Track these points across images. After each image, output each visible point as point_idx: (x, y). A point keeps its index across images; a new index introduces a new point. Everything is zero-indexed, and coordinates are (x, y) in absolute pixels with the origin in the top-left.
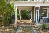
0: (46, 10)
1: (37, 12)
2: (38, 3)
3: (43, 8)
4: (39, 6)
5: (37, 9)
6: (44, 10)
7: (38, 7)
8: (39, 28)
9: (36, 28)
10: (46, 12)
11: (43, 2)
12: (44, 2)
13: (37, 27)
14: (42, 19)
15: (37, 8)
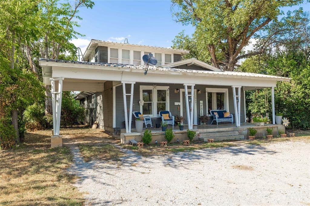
0: (150, 92)
1: (128, 98)
2: (131, 73)
3: (142, 88)
4: (132, 80)
5: (128, 91)
6: (144, 91)
7: (130, 85)
8: (134, 145)
9: (127, 145)
10: (150, 100)
11: (144, 72)
12: (146, 73)
13: (127, 141)
14: (139, 119)
15: (128, 86)
